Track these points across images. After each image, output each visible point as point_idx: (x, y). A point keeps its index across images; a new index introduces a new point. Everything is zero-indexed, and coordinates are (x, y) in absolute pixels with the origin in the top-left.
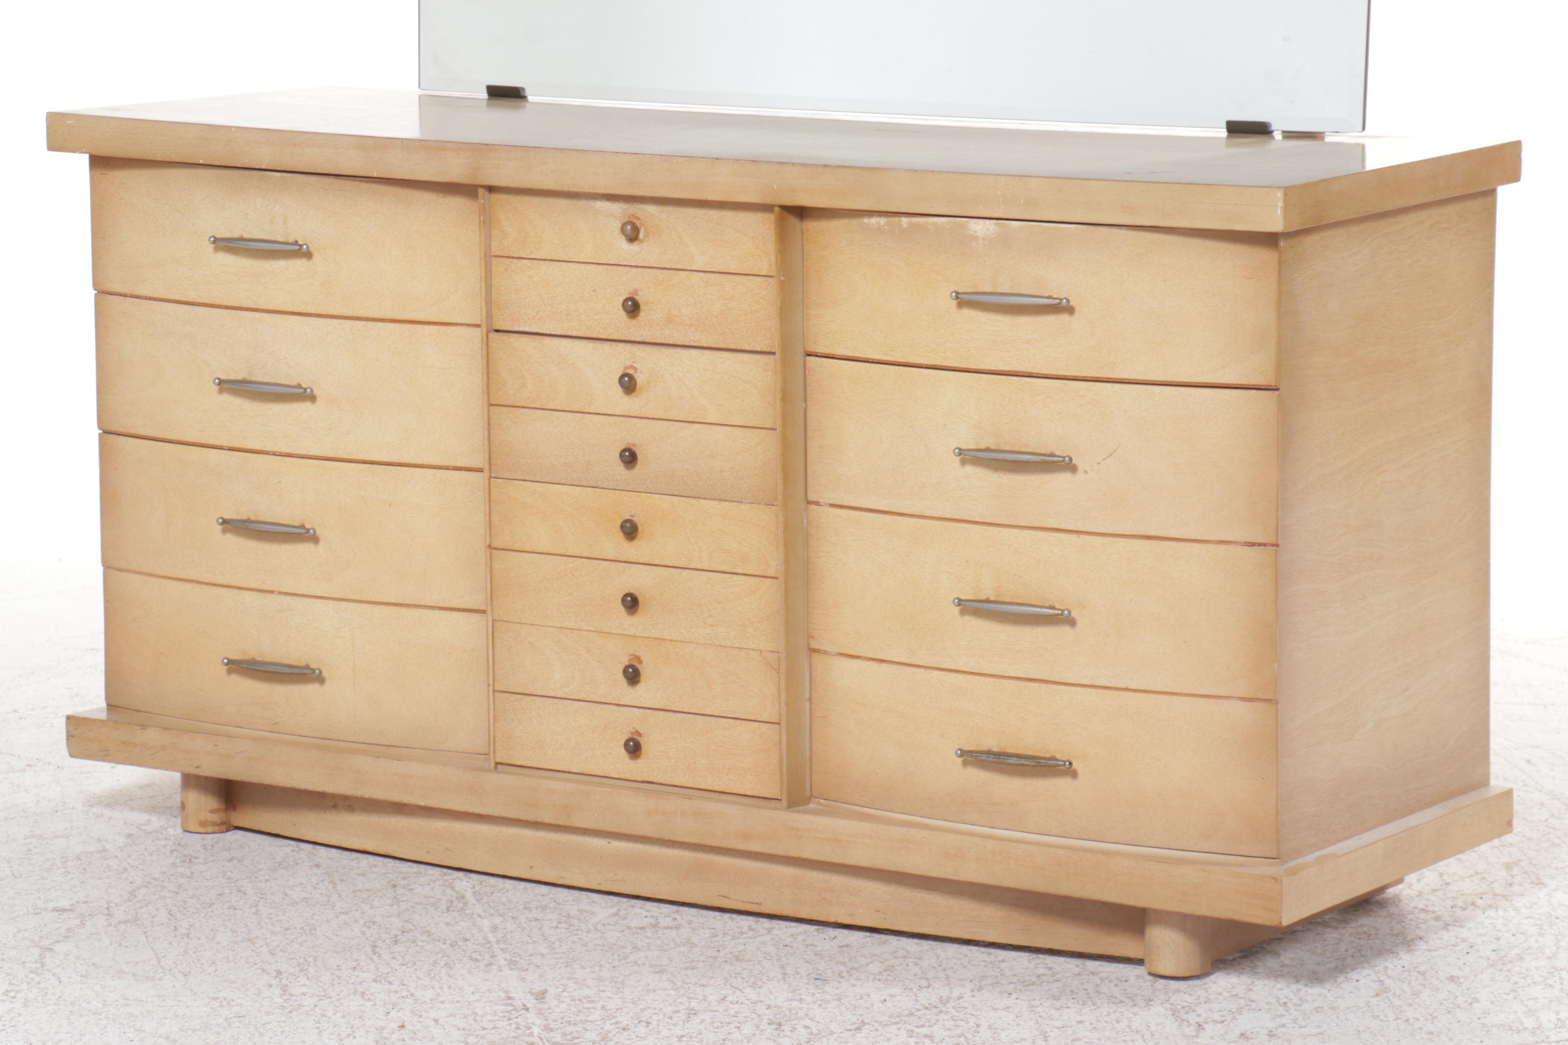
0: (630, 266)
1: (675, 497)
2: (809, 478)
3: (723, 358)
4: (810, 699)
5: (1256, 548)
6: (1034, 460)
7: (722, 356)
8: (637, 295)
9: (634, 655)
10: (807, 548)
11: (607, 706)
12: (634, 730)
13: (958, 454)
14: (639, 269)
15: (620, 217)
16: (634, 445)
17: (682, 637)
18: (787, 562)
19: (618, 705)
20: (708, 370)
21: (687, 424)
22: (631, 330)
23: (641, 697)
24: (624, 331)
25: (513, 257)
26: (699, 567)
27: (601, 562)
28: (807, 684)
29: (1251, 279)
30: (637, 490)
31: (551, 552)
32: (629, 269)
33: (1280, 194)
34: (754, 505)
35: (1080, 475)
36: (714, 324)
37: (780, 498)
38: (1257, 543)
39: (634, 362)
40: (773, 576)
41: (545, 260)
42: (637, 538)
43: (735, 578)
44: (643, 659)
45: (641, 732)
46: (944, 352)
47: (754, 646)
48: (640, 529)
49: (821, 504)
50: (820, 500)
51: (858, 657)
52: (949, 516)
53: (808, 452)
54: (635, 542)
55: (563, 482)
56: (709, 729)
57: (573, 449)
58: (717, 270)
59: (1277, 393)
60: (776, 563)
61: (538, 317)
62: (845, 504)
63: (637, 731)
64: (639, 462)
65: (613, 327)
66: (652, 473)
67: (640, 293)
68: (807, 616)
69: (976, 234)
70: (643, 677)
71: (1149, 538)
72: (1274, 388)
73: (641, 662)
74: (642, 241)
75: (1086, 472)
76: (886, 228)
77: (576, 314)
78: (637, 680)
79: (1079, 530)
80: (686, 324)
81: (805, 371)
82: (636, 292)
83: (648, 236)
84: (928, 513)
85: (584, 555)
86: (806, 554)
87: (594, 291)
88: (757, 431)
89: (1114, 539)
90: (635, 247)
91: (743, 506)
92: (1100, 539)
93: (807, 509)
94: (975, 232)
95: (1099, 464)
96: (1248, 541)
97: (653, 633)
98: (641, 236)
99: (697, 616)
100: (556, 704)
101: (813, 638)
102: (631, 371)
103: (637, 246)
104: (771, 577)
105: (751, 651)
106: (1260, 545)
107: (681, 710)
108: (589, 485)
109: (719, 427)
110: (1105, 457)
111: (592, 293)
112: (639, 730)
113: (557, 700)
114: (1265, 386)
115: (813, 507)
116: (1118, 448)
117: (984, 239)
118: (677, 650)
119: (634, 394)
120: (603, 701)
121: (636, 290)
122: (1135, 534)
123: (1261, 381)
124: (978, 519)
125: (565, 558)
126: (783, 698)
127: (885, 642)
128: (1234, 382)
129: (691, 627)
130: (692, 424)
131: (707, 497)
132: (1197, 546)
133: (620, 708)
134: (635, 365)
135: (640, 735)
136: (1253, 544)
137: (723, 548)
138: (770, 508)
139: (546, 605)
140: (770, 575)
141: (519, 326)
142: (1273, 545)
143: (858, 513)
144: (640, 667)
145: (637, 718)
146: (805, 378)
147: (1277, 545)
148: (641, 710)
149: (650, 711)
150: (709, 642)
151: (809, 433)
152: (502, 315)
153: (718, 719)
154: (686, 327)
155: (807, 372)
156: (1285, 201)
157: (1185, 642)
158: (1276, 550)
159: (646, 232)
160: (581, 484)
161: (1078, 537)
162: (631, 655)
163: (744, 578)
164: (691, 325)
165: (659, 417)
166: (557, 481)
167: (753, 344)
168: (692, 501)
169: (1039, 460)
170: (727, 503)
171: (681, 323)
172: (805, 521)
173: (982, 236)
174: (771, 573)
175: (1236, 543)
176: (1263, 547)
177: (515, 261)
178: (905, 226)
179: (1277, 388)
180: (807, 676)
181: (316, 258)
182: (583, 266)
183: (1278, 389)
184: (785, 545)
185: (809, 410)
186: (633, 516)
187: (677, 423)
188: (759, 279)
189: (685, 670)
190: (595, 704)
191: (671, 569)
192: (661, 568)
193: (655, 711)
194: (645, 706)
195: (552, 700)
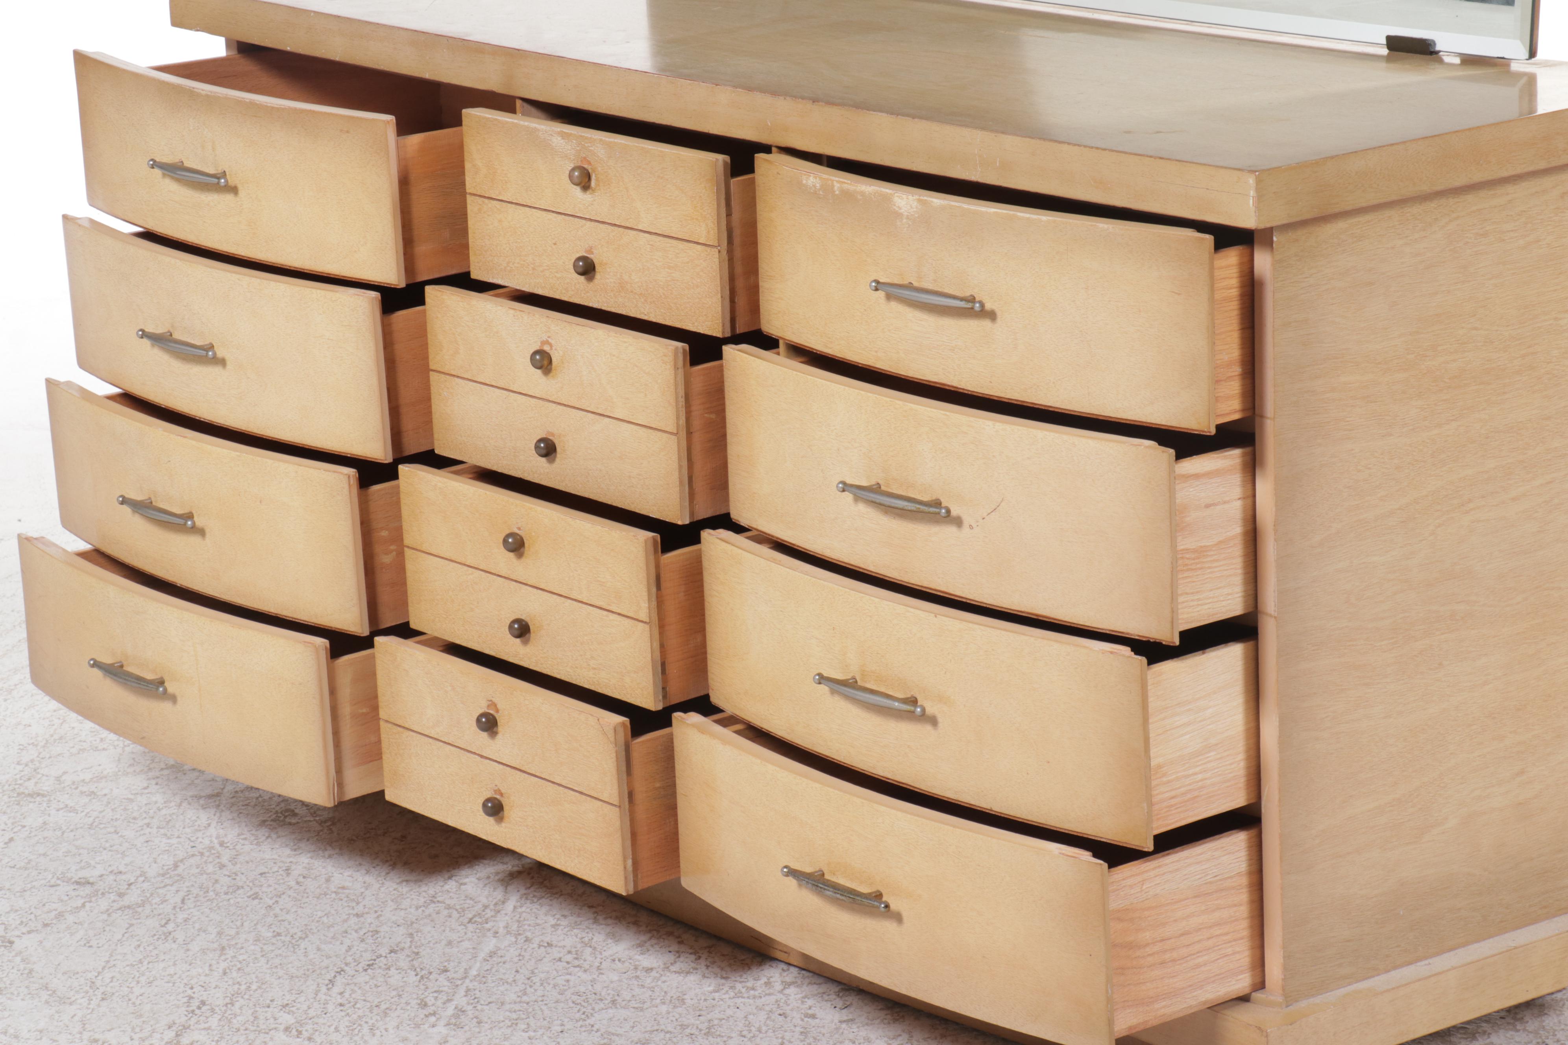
0: (585, 219)
6: (908, 508)
8: (591, 254)
9: (494, 700)
11: (472, 756)
12: (497, 788)
13: (841, 489)
14: (593, 223)
15: (574, 160)
16: (553, 436)
19: (482, 756)
21: (597, 417)
23: (499, 750)
24: (583, 295)
25: (485, 197)
26: (579, 598)
27: (495, 577)
31: (453, 559)
32: (584, 221)
35: (964, 532)
36: (659, 296)
39: (550, 336)
40: (645, 620)
41: (512, 203)
42: (525, 555)
43: (611, 616)
44: (501, 706)
45: (503, 791)
48: (526, 544)
54: (521, 558)
56: (557, 801)
57: (503, 431)
58: (660, 233)
60: (646, 605)
63: (499, 790)
64: (557, 457)
67: (594, 252)
69: (899, 212)
70: (500, 730)
73: (499, 711)
74: (592, 191)
75: (970, 528)
77: (541, 269)
78: (494, 730)
82: (590, 250)
83: (598, 185)
85: (481, 568)
87: (555, 244)
88: (659, 434)
90: (585, 196)
94: (900, 209)
95: (984, 518)
98: (592, 184)
100: (429, 744)
102: (548, 348)
103: (588, 196)
104: (642, 621)
107: (534, 773)
109: (626, 425)
110: (990, 512)
111: (553, 247)
112: (501, 789)
113: (431, 740)
116: (999, 506)
117: (909, 216)
119: (549, 374)
120: (468, 748)
121: (592, 247)
124: (871, 569)
125: (466, 568)
130: (602, 418)
133: (482, 760)
134: (552, 339)
135: (501, 795)
137: (599, 579)
140: (641, 619)
144: (498, 717)
145: (496, 775)
148: (501, 766)
149: (508, 769)
153: (566, 790)
154: (636, 295)
159: (597, 180)
162: (489, 701)
163: (619, 618)
165: (571, 405)
169: (914, 509)
171: (632, 292)
173: (906, 214)
174: (642, 615)
177: (486, 201)
178: (837, 192)
182: (544, 213)
186: (521, 528)
187: (589, 414)
188: (699, 247)
190: (462, 751)
191: (555, 597)
192: (546, 593)
193: (513, 770)
194: (504, 762)
195: (427, 739)
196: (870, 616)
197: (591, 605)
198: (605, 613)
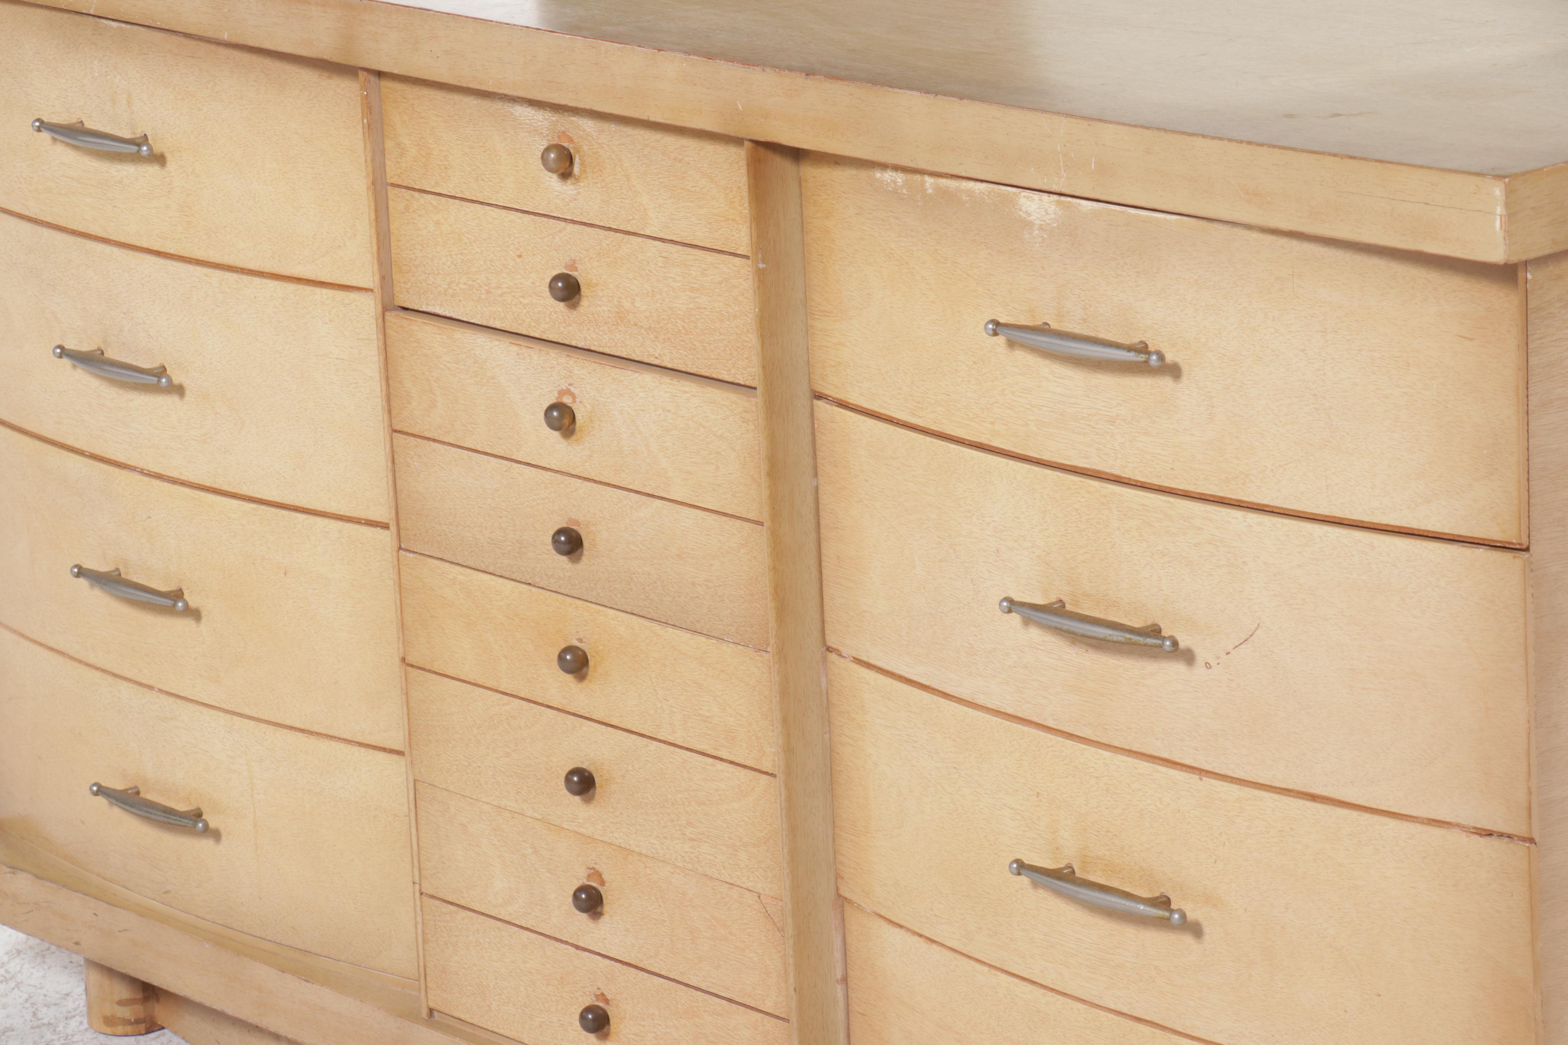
0: (565, 220)
1: (634, 617)
2: (826, 608)
3: (686, 392)
4: (845, 980)
5: (1494, 842)
6: (1115, 639)
7: (686, 389)
8: (577, 270)
9: (593, 868)
10: (829, 726)
11: (563, 946)
12: (599, 993)
13: (1006, 610)
14: (576, 227)
15: (547, 135)
16: (578, 523)
17: (654, 851)
18: (788, 750)
19: (577, 947)
20: (669, 411)
21: (644, 498)
22: (570, 328)
23: (605, 939)
24: (562, 329)
25: (414, 189)
26: (671, 739)
27: (543, 708)
28: (838, 955)
29: (1471, 339)
30: (586, 598)
31: (480, 683)
32: (563, 224)
33: (1498, 191)
34: (740, 647)
35: (1199, 669)
36: (680, 331)
37: (772, 641)
38: (1495, 832)
39: (570, 385)
40: (770, 772)
41: (454, 197)
42: (589, 677)
43: (720, 765)
44: (605, 877)
45: (609, 997)
46: (992, 423)
47: (749, 885)
48: (591, 663)
49: (844, 654)
50: (840, 648)
51: (901, 927)
52: (1010, 711)
53: (824, 564)
54: (585, 683)
55: (491, 570)
56: (695, 1009)
57: (500, 517)
58: (678, 239)
59: (1526, 555)
60: (774, 750)
61: (451, 291)
62: (873, 661)
63: (603, 994)
64: (585, 553)
65: (547, 320)
66: (603, 573)
67: (579, 267)
68: (834, 840)
69: (1029, 219)
70: (606, 908)
71: (1314, 798)
72: (1518, 547)
73: (603, 883)
74: (577, 180)
75: (1208, 666)
76: (904, 191)
77: (499, 292)
78: (599, 909)
79: (1202, 767)
80: (641, 327)
81: (813, 424)
82: (573, 265)
83: (585, 171)
84: (981, 700)
85: (522, 696)
86: (827, 736)
87: (520, 256)
88: (738, 523)
89: (1256, 792)
90: (568, 189)
91: (724, 646)
92: (1235, 790)
93: (824, 660)
94: (1029, 215)
95: (1228, 653)
96: (1479, 826)
97: (616, 838)
98: (576, 169)
99: (672, 821)
100: (499, 928)
101: (843, 878)
102: (567, 400)
103: (572, 187)
104: (766, 773)
105: (746, 891)
106: (1501, 835)
107: (658, 971)
108: (523, 581)
109: (687, 509)
110: (1237, 643)
111: (518, 260)
112: (605, 993)
113: (499, 924)
114: (1501, 542)
115: (833, 657)
116: (1257, 629)
117: (1041, 228)
118: (648, 871)
119: (574, 438)
120: (558, 936)
121: (574, 261)
122: (1290, 787)
123: (1495, 534)
124: (1051, 723)
125: (499, 696)
126: (791, 980)
127: (932, 910)
128: (1446, 530)
129: (665, 838)
130: (650, 500)
131: (676, 624)
132: (1392, 823)
133: (579, 952)
134: (572, 389)
135: (607, 1001)
136: (1490, 834)
137: (701, 712)
138: (761, 656)
139: (479, 767)
140: (765, 770)
141: (427, 304)
142: (1524, 839)
143: (889, 681)
144: (602, 890)
145: (602, 972)
146: (813, 434)
147: (1531, 840)
148: (607, 962)
149: (618, 965)
150: (690, 866)
151: (823, 531)
152: (405, 283)
153: (707, 996)
154: (643, 331)
155: (816, 426)
156: (1507, 205)
157: (1379, 996)
158: (1529, 847)
159: (582, 164)
160: (513, 577)
161: (1201, 779)
162: (591, 869)
163: (732, 768)
164: (650, 328)
165: (607, 481)
166: (483, 567)
167: (733, 371)
168: (657, 627)
169: (1123, 640)
170: (703, 639)
171: (636, 325)
172: (823, 680)
173: (1038, 222)
174: (767, 766)
175: (1458, 825)
176: (1506, 840)
177: (416, 194)
178: (930, 191)
179: (1524, 547)
180: (838, 942)
181: (171, 165)
182: (503, 212)
183: (1527, 550)
184: (785, 721)
185: (821, 492)
186: (580, 640)
187: (632, 494)
188: (737, 260)
189: (660, 906)
190: (548, 940)
191: (634, 737)
192: (621, 732)
193: (625, 967)
194: (611, 955)
195: (493, 921)
196: (1097, 778)
197: (687, 749)
198: (710, 760)
